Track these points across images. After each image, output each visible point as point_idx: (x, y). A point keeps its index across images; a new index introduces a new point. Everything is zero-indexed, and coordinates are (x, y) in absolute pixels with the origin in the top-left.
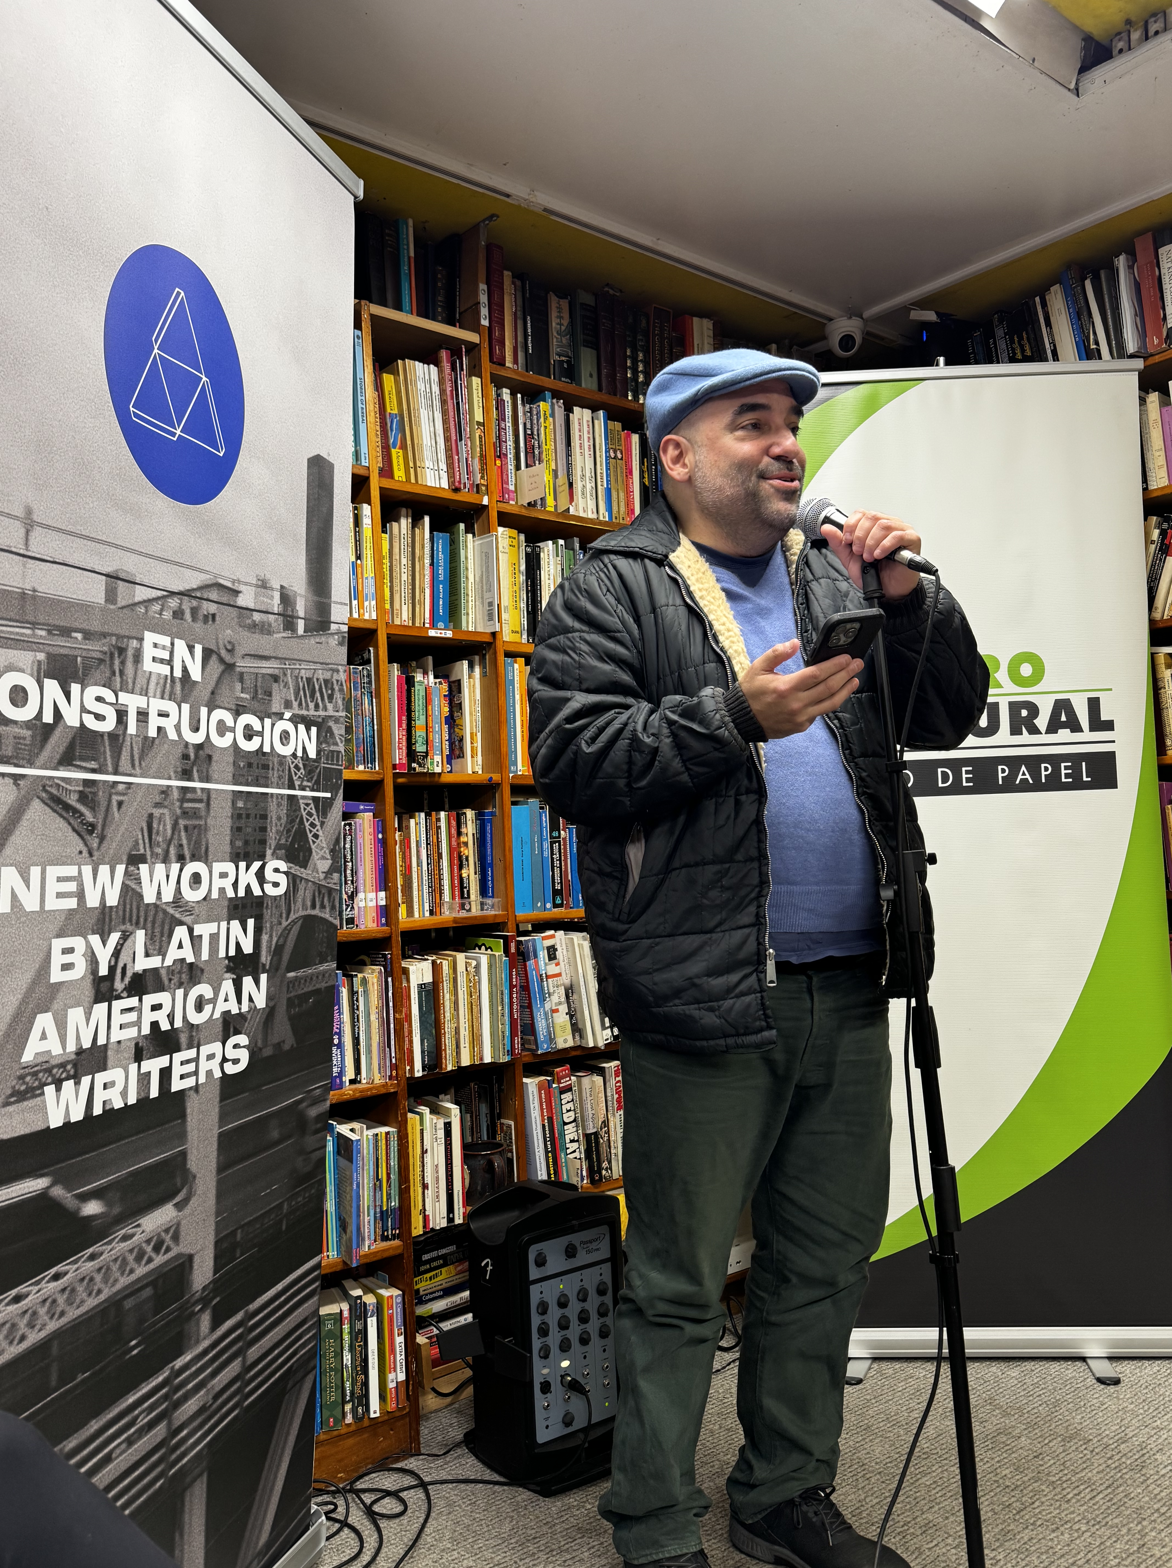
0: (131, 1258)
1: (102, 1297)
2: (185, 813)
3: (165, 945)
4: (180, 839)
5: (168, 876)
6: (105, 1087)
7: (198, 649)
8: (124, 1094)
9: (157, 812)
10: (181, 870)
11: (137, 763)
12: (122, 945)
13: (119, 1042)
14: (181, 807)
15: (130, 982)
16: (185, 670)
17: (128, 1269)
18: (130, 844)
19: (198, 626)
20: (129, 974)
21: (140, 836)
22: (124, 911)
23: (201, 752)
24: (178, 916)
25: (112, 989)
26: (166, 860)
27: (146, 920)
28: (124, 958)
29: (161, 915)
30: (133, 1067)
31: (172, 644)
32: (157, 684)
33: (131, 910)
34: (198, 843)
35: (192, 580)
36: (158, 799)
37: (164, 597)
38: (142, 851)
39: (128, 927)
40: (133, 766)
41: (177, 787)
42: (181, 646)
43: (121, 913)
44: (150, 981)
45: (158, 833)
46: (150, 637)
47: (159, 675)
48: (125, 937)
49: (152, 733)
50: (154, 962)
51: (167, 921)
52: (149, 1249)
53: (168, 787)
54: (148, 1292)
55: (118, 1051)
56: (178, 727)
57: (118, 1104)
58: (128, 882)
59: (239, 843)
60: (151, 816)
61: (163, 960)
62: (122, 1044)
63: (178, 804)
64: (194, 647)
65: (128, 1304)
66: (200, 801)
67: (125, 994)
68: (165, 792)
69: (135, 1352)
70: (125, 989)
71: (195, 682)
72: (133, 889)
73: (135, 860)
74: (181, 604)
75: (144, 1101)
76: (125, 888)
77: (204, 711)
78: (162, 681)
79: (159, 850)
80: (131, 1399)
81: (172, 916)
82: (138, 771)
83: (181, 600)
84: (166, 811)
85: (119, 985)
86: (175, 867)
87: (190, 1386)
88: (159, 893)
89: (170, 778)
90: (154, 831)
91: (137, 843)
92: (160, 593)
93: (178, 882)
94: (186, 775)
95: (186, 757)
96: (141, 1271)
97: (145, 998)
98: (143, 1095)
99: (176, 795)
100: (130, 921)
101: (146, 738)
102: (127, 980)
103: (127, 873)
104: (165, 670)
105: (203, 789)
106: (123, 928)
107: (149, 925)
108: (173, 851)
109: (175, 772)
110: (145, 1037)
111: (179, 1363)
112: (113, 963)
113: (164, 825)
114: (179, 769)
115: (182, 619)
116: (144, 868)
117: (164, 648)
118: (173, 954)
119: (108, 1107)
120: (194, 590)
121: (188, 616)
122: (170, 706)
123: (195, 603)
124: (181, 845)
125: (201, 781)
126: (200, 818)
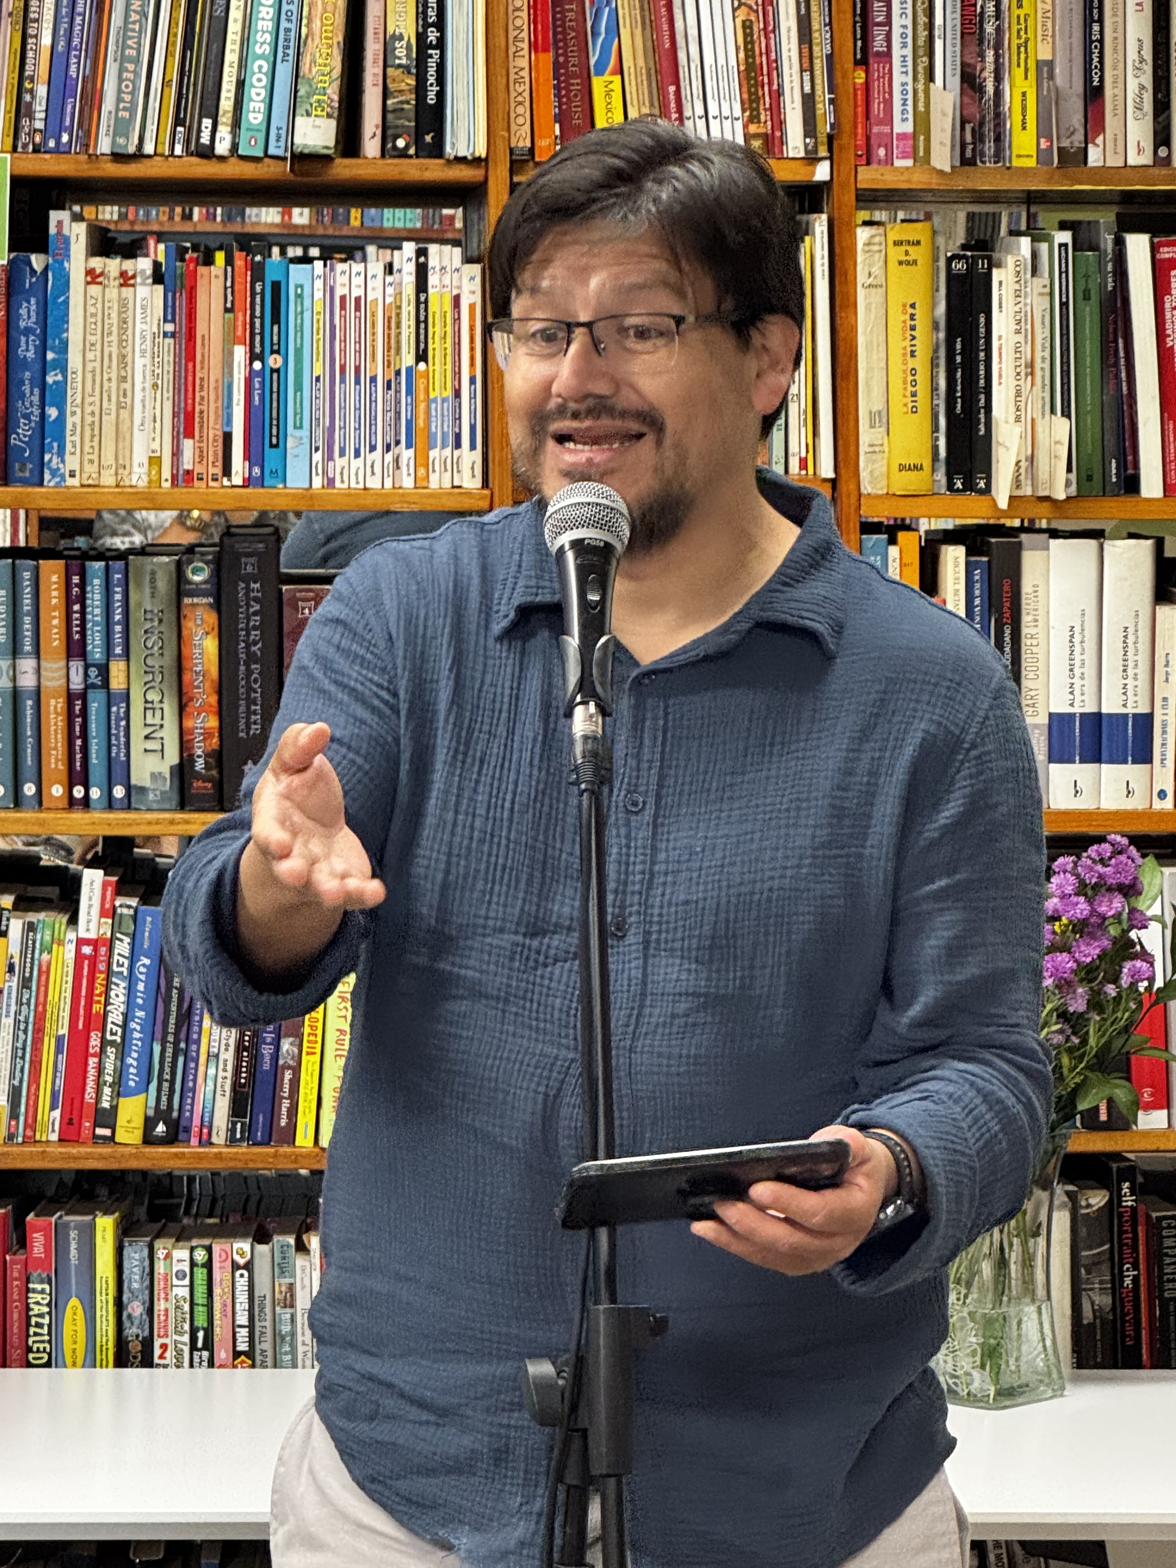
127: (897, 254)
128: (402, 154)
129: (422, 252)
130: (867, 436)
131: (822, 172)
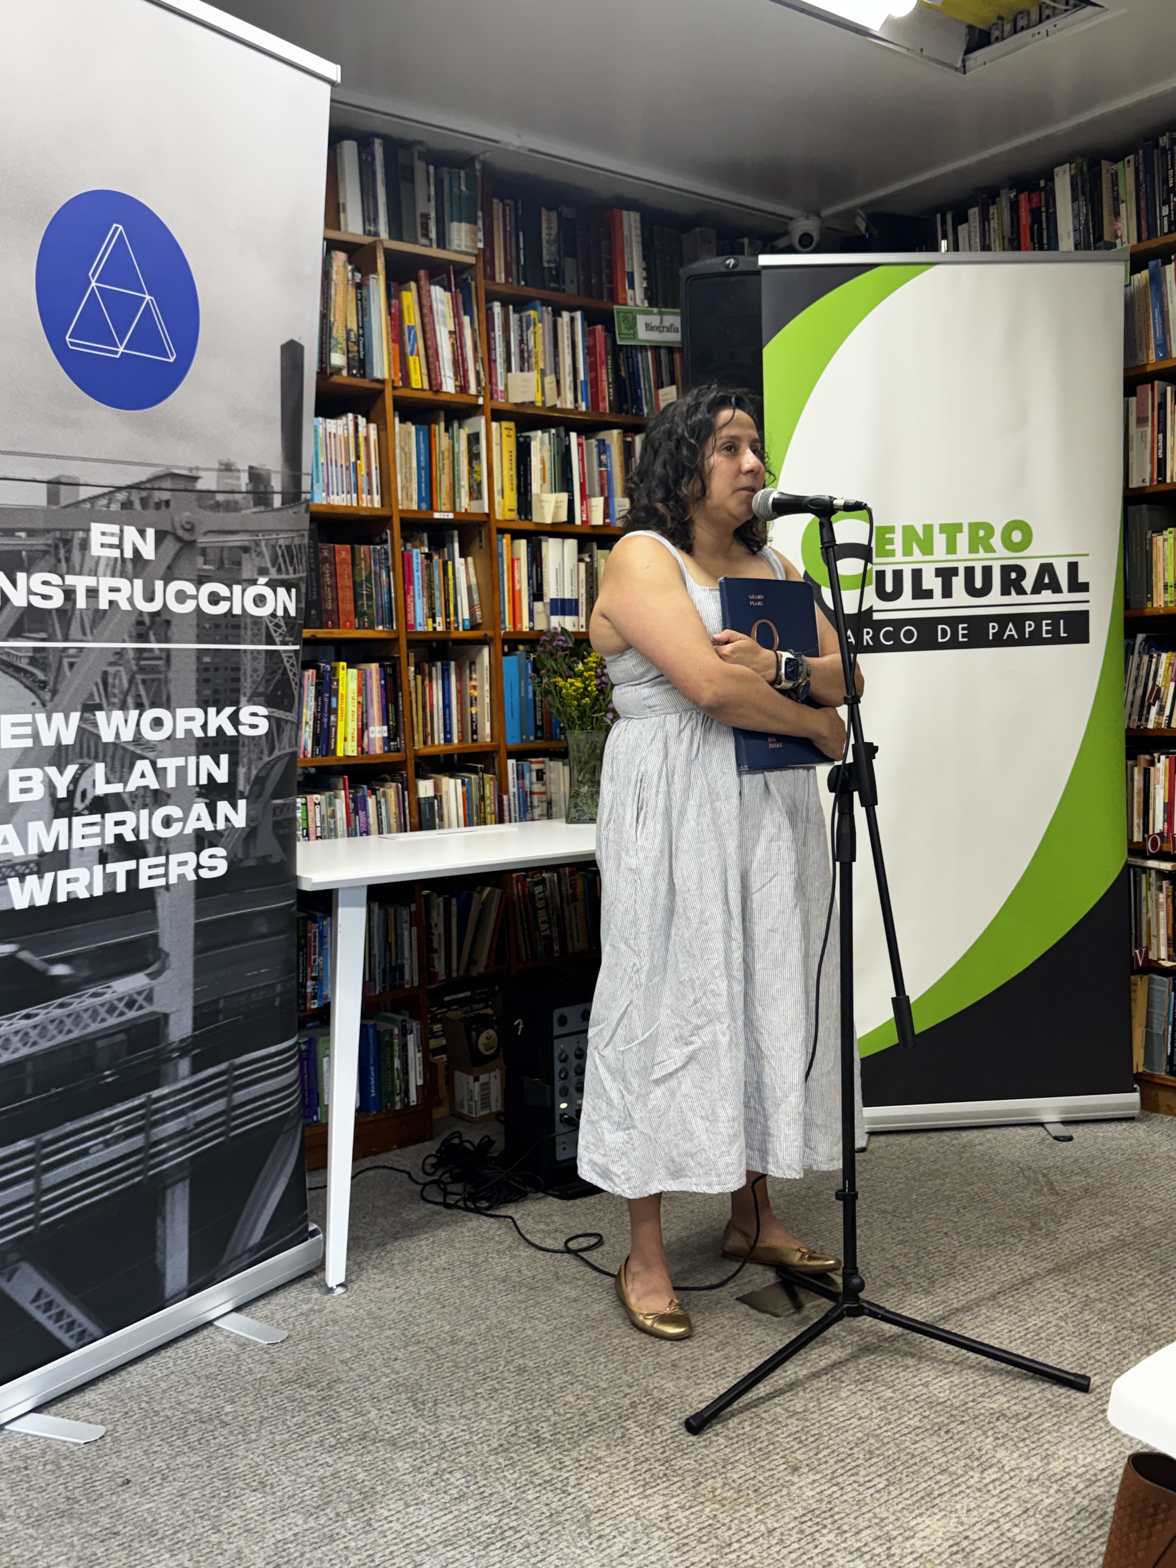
0: (102, 1011)
1: (73, 1036)
2: (142, 670)
3: (126, 775)
4: (137, 690)
5: (126, 721)
6: (69, 881)
7: (150, 533)
8: (90, 887)
9: (112, 670)
10: (140, 715)
11: (88, 631)
12: (81, 775)
13: (82, 849)
14: (137, 665)
15: (91, 804)
16: (136, 551)
17: (99, 1018)
18: (85, 696)
19: (150, 513)
20: (89, 797)
21: (95, 690)
22: (81, 748)
23: (158, 619)
24: (139, 751)
25: (72, 808)
26: (123, 707)
27: (105, 755)
28: (82, 785)
29: (120, 752)
30: (98, 869)
31: (122, 531)
32: (107, 565)
33: (89, 748)
34: (158, 693)
35: (141, 475)
36: (112, 659)
37: (110, 493)
38: (98, 701)
39: (86, 760)
40: (84, 634)
41: (133, 649)
42: (130, 532)
43: (77, 750)
44: (111, 803)
45: (114, 686)
46: (96, 528)
47: (109, 558)
48: (83, 768)
49: (103, 605)
50: (117, 788)
51: (128, 756)
52: (121, 1006)
53: (123, 649)
54: (121, 1037)
55: (81, 856)
56: (131, 600)
57: (83, 894)
58: (84, 726)
59: (207, 692)
60: (105, 674)
61: (125, 787)
62: (85, 851)
63: (133, 662)
64: (144, 531)
65: (100, 1044)
66: (159, 659)
67: (86, 812)
68: (121, 653)
69: (109, 1080)
70: (86, 808)
71: (148, 561)
72: (90, 732)
73: (89, 708)
74: (129, 497)
75: (110, 895)
76: (81, 731)
77: (159, 585)
78: (112, 563)
79: (115, 700)
80: (107, 1113)
81: (133, 752)
82: (89, 636)
83: (130, 493)
84: (121, 668)
85: (78, 805)
86: (134, 714)
87: (169, 1112)
88: (117, 735)
89: (124, 641)
90: (110, 685)
91: (91, 695)
92: (106, 490)
93: (138, 725)
94: (142, 637)
95: (140, 623)
96: (112, 1021)
97: (107, 815)
98: (109, 889)
99: (131, 655)
100: (88, 756)
101: (97, 610)
102: (88, 801)
103: (82, 718)
104: (116, 553)
105: (161, 650)
106: (81, 761)
107: (109, 760)
108: (130, 701)
109: (130, 636)
110: (110, 845)
111: (155, 1094)
112: (71, 788)
113: (120, 680)
114: (134, 634)
115: (131, 508)
116: (100, 716)
117: (113, 535)
118: (134, 782)
119: (72, 896)
120: (142, 483)
121: (137, 505)
122: (122, 583)
123: (144, 494)
124: (139, 696)
125: (159, 642)
126: (160, 672)
127: (505, 432)
128: (355, 376)
129: (356, 418)
130: (497, 498)
131: (481, 401)
